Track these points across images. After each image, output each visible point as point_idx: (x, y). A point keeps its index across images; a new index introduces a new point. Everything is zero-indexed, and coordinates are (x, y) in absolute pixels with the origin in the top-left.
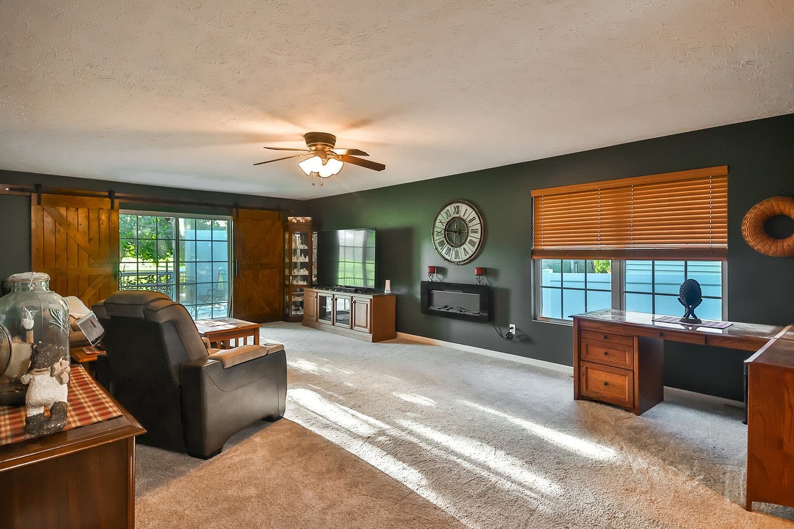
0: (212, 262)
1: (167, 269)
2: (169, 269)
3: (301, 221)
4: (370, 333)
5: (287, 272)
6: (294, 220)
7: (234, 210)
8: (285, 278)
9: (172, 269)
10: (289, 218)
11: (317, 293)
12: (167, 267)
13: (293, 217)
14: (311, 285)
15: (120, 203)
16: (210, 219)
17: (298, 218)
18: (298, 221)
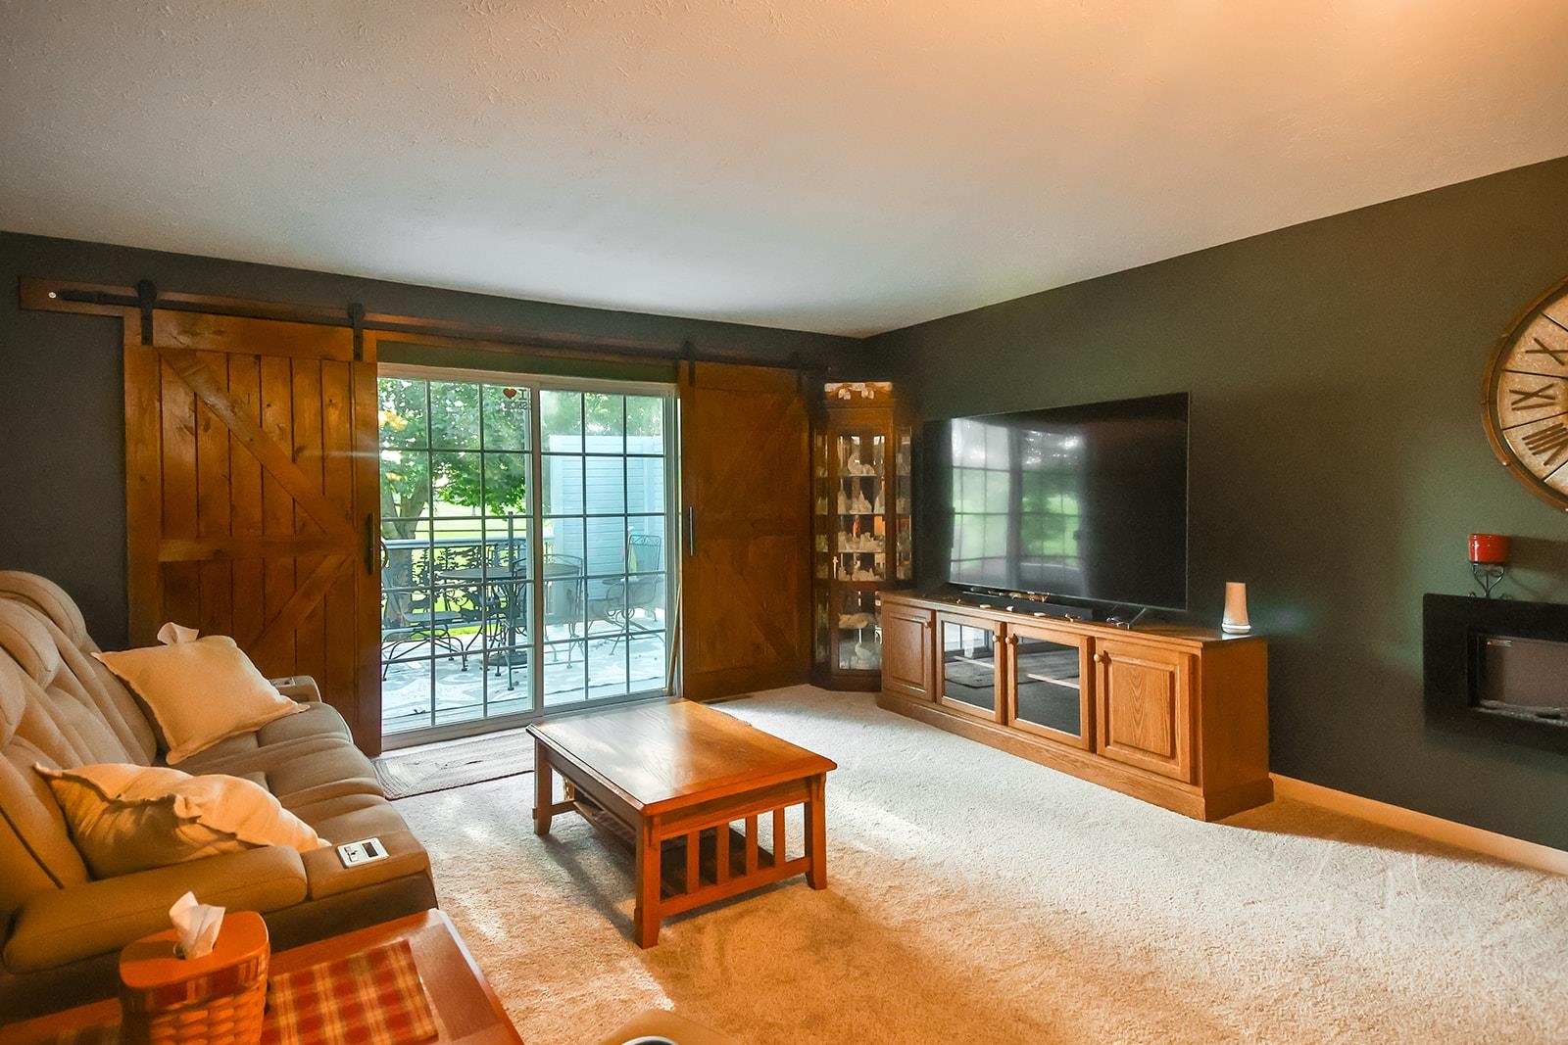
0: (626, 515)
1: (511, 535)
2: (517, 534)
3: (865, 394)
4: (1194, 782)
5: (822, 544)
6: (842, 392)
7: (684, 365)
8: (813, 559)
9: (523, 535)
10: (830, 387)
11: (934, 612)
12: (511, 530)
13: (841, 384)
14: (894, 585)
15: (379, 341)
16: (620, 394)
17: (857, 386)
18: (856, 395)
